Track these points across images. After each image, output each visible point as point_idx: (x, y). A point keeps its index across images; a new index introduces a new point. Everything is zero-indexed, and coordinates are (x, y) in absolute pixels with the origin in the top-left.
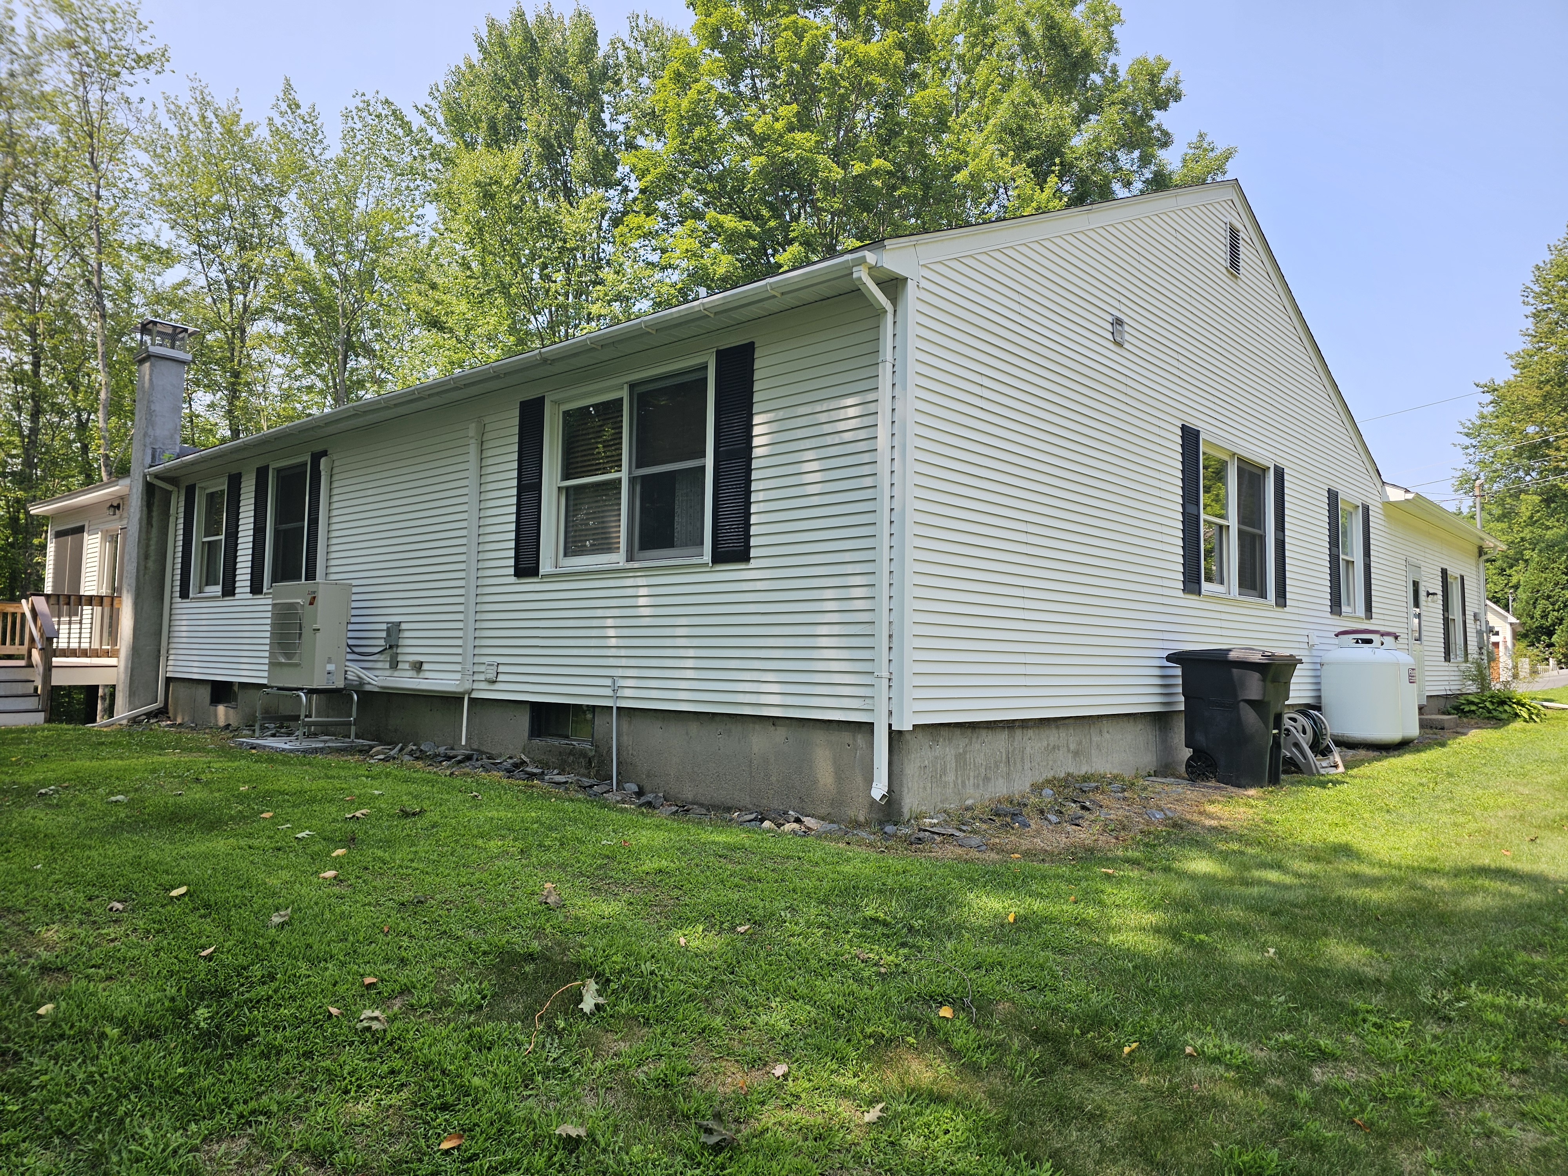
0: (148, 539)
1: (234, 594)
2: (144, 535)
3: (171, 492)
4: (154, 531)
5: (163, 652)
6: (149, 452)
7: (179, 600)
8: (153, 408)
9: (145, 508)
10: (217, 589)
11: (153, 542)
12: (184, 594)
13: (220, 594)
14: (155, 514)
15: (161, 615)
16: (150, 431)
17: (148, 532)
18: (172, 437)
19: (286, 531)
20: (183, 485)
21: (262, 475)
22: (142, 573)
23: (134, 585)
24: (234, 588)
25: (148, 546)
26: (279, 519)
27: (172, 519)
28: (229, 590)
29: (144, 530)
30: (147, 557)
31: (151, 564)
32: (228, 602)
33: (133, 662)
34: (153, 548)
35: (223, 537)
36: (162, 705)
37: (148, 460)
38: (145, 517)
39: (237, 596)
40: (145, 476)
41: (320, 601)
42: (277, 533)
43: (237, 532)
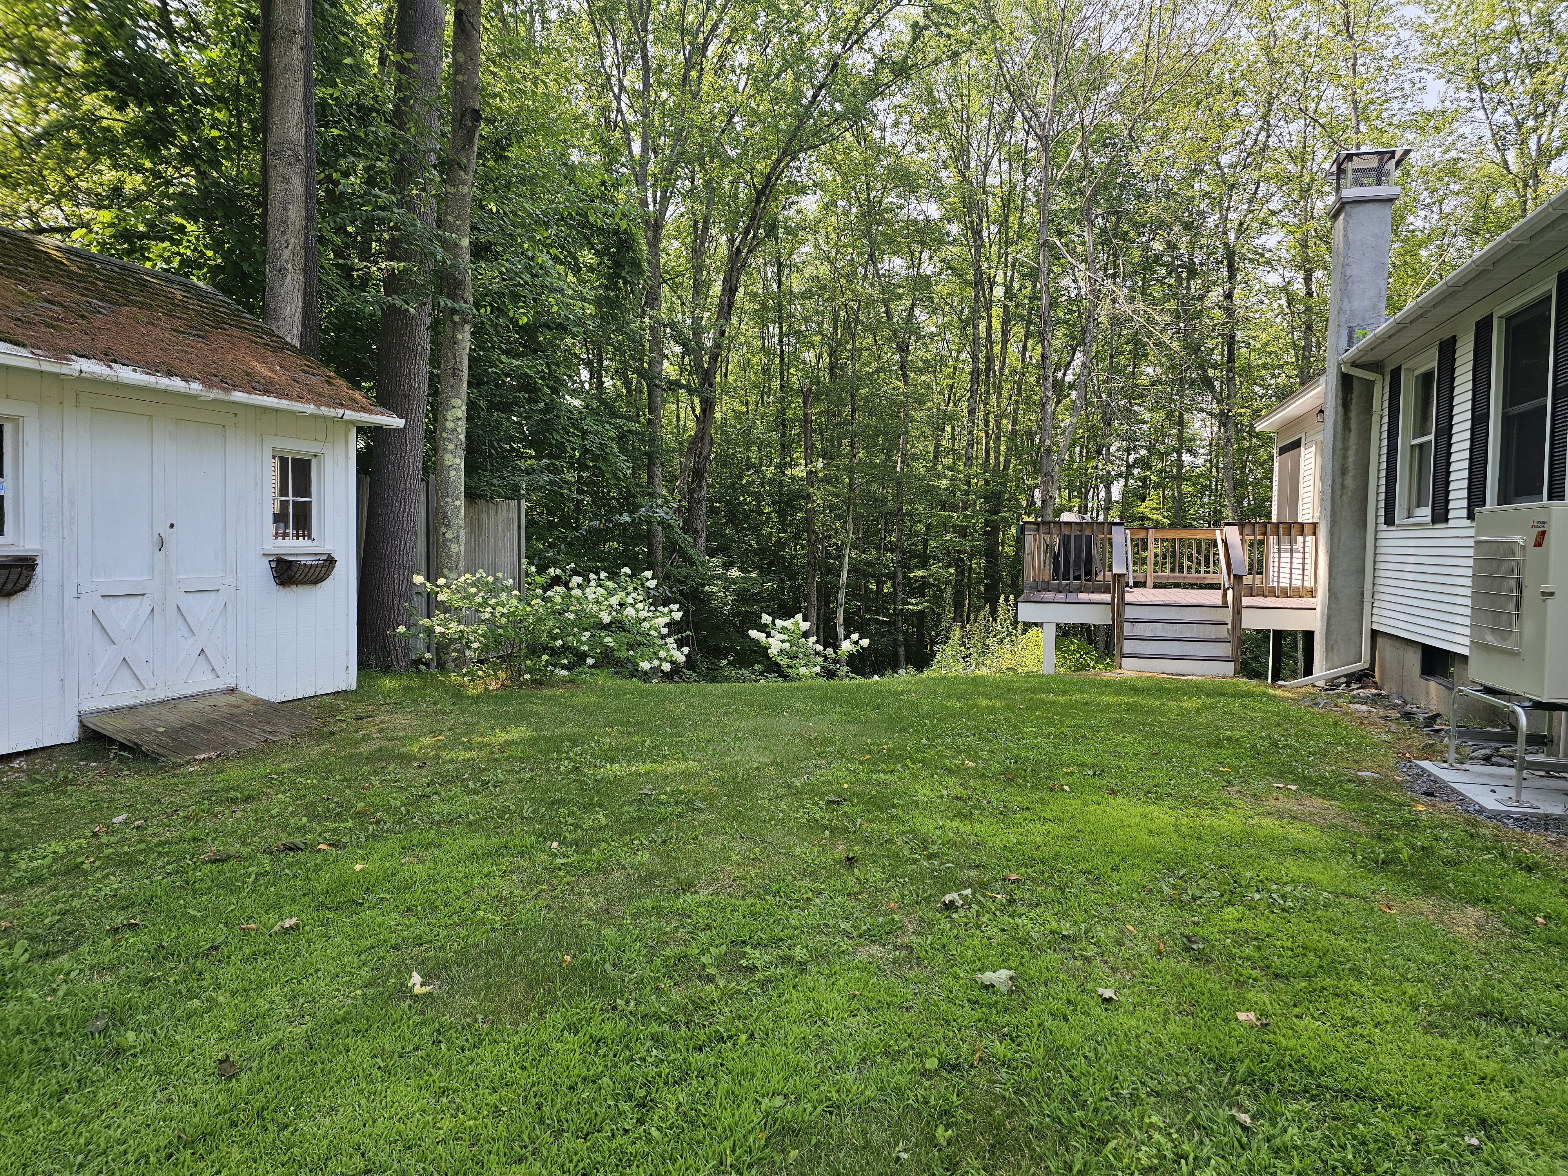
0: (1345, 449)
1: (1447, 520)
2: (1339, 444)
3: (1373, 383)
4: (1353, 437)
5: (1367, 595)
6: (1345, 333)
7: (1385, 527)
8: (1348, 274)
9: (1340, 409)
10: (1425, 513)
11: (1351, 453)
12: (1389, 521)
13: (1429, 519)
14: (1353, 414)
15: (1364, 547)
16: (1346, 306)
17: (1345, 440)
18: (1374, 307)
19: (1521, 416)
20: (1388, 370)
21: (1483, 329)
22: (1338, 493)
23: (1329, 509)
24: (1447, 511)
25: (1345, 457)
26: (1510, 398)
27: (1375, 419)
28: (1441, 515)
29: (1339, 436)
30: (1344, 472)
31: (1349, 481)
32: (1440, 530)
33: (1329, 608)
34: (1351, 459)
35: (1432, 437)
36: (1367, 666)
37: (1344, 343)
38: (1340, 419)
39: (1451, 523)
40: (1339, 365)
41: (1552, 538)
42: (1507, 421)
43: (1451, 427)
